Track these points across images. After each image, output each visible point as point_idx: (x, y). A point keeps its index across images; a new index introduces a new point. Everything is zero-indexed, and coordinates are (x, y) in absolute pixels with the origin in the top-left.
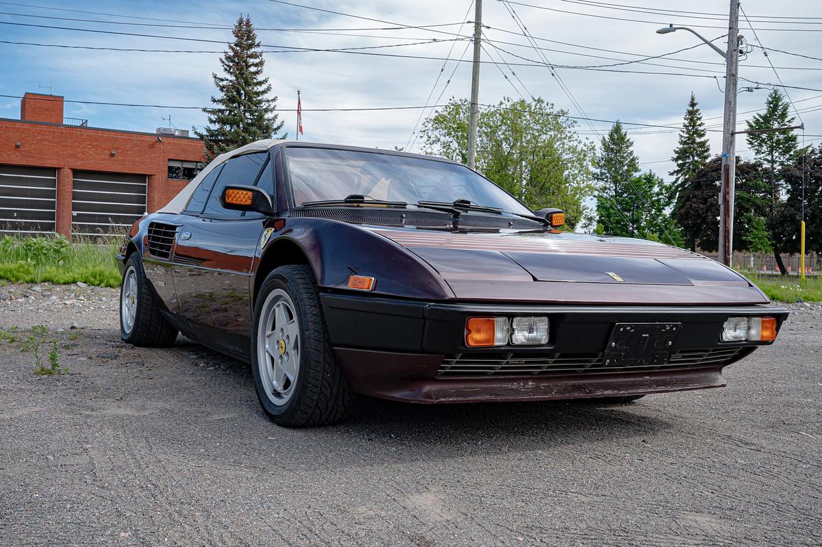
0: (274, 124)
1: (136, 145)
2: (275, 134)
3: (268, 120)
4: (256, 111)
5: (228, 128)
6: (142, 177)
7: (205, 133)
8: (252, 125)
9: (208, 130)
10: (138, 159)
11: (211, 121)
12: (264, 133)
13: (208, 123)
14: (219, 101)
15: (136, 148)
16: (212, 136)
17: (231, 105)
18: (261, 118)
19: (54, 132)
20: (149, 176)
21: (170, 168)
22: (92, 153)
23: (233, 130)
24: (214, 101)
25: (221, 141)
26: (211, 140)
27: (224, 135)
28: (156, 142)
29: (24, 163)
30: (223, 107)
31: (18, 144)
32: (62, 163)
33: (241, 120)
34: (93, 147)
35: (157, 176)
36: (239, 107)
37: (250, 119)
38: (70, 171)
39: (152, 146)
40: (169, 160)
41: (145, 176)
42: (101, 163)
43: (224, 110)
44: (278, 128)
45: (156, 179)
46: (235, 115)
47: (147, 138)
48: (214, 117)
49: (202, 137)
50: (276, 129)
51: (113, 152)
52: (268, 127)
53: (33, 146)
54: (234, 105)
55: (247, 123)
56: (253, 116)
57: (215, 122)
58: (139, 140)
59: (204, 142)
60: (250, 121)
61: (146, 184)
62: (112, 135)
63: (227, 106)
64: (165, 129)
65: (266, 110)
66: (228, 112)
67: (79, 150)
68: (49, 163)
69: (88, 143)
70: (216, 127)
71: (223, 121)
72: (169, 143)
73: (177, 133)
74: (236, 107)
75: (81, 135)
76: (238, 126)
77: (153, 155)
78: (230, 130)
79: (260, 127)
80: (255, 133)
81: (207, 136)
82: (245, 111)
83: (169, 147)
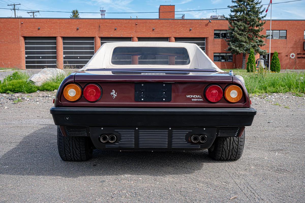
0: (261, 10)
1: (200, 25)
2: (261, 14)
3: (258, 8)
4: (251, 5)
5: (239, 14)
6: (203, 39)
7: (229, 17)
8: (250, 11)
9: (231, 16)
10: (201, 31)
11: (232, 11)
12: (256, 14)
13: (230, 12)
14: (235, 2)
15: (200, 26)
16: (232, 18)
17: (240, 3)
18: (254, 7)
19: (167, 22)
20: (206, 38)
21: (215, 34)
22: (182, 30)
23: (241, 15)
24: (233, 2)
25: (236, 20)
26: (231, 20)
27: (236, 17)
28: (209, 22)
29: (156, 36)
30: (236, 5)
31: (154, 29)
32: (171, 35)
33: (244, 10)
34: (183, 27)
35: (209, 38)
36: (244, 3)
37: (249, 8)
38: (174, 38)
39: (207, 25)
40: (215, 30)
41: (204, 38)
42: (186, 34)
43: (237, 6)
44: (263, 11)
45: (209, 39)
46: (241, 8)
47: (205, 21)
48: (232, 9)
49: (227, 19)
50: (261, 12)
51: (191, 29)
52: (257, 11)
53: (159, 29)
54: (241, 3)
55: (248, 11)
56: (251, 7)
57: (233, 12)
58: (201, 23)
59: (228, 21)
60: (249, 9)
61: (205, 42)
62: (190, 21)
63: (238, 4)
64: (214, 16)
65: (257, 4)
66: (239, 6)
67: (177, 29)
68: (166, 36)
69: (181, 26)
70: (233, 14)
71: (237, 11)
72: (214, 23)
73: (219, 18)
74: (242, 4)
75: (178, 23)
76: (244, 12)
77: (207, 29)
78: (240, 15)
79: (254, 12)
80: (251, 15)
81: (229, 18)
82: (247, 5)
83: (215, 25)
